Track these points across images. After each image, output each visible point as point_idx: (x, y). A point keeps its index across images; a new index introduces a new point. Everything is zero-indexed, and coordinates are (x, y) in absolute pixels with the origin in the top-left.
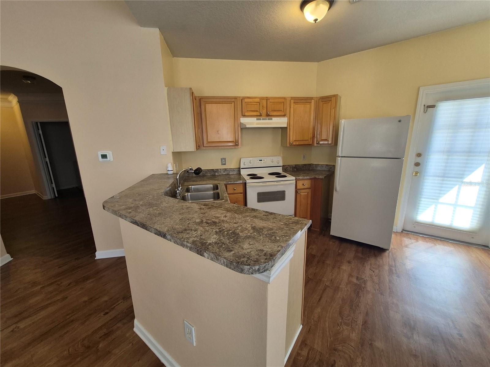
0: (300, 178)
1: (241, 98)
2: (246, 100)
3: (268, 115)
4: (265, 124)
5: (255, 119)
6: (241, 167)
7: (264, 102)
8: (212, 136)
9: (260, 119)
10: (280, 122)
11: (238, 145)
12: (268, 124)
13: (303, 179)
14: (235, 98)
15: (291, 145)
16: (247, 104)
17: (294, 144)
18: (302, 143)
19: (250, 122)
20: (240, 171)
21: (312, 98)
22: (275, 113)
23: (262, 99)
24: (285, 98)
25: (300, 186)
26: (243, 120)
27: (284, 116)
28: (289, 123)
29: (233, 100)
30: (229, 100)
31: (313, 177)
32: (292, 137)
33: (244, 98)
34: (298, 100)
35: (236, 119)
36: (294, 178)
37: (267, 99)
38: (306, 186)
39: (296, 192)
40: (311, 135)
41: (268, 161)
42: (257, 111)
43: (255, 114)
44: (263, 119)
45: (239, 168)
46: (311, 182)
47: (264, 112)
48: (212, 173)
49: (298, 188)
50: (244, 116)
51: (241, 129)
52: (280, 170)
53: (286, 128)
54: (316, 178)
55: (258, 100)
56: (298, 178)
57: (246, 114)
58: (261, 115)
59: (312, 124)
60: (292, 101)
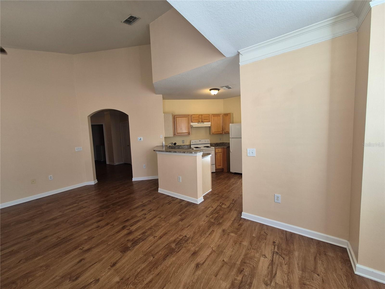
0: (217, 147)
1: (191, 115)
2: (193, 116)
3: (202, 122)
4: (201, 125)
5: (197, 123)
6: (191, 144)
7: (201, 116)
8: (179, 131)
9: (199, 123)
10: (208, 124)
11: (190, 134)
12: (203, 125)
13: (218, 148)
14: (189, 115)
15: (213, 134)
16: (193, 117)
17: (214, 133)
18: (218, 133)
19: (195, 124)
20: (191, 146)
21: (221, 114)
22: (205, 121)
23: (199, 115)
24: (209, 115)
25: (217, 151)
26: (192, 124)
27: (209, 122)
28: (211, 125)
29: (188, 116)
30: (186, 116)
31: (222, 147)
32: (213, 130)
33: (192, 115)
34: (215, 115)
35: (189, 123)
36: (214, 148)
37: (202, 115)
38: (220, 151)
39: (215, 154)
40: (221, 130)
41: (203, 141)
42: (198, 120)
43: (197, 121)
44: (200, 123)
45: (190, 145)
46: (222, 150)
47: (201, 120)
48: (178, 147)
49: (216, 152)
50: (192, 122)
51: (191, 127)
52: (209, 145)
53: (210, 127)
54: (223, 148)
55: (198, 116)
56: (216, 148)
57: (193, 121)
58: (199, 122)
59: (221, 125)
60: (212, 116)
